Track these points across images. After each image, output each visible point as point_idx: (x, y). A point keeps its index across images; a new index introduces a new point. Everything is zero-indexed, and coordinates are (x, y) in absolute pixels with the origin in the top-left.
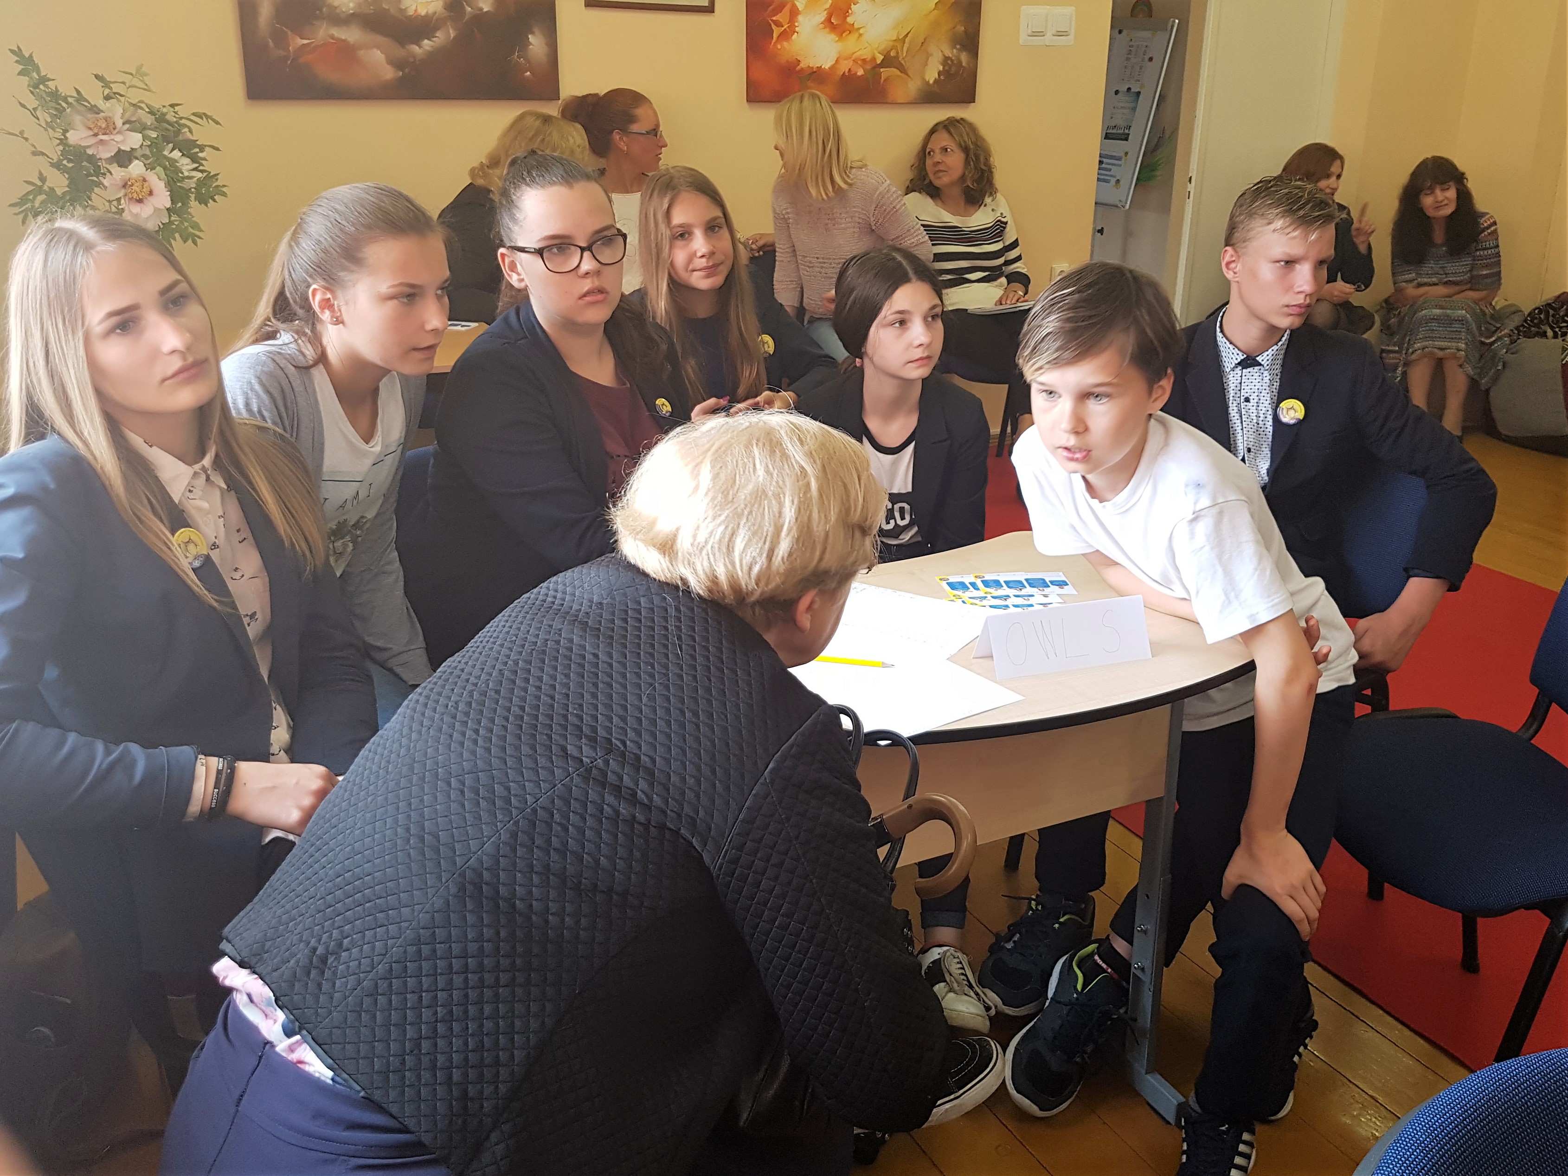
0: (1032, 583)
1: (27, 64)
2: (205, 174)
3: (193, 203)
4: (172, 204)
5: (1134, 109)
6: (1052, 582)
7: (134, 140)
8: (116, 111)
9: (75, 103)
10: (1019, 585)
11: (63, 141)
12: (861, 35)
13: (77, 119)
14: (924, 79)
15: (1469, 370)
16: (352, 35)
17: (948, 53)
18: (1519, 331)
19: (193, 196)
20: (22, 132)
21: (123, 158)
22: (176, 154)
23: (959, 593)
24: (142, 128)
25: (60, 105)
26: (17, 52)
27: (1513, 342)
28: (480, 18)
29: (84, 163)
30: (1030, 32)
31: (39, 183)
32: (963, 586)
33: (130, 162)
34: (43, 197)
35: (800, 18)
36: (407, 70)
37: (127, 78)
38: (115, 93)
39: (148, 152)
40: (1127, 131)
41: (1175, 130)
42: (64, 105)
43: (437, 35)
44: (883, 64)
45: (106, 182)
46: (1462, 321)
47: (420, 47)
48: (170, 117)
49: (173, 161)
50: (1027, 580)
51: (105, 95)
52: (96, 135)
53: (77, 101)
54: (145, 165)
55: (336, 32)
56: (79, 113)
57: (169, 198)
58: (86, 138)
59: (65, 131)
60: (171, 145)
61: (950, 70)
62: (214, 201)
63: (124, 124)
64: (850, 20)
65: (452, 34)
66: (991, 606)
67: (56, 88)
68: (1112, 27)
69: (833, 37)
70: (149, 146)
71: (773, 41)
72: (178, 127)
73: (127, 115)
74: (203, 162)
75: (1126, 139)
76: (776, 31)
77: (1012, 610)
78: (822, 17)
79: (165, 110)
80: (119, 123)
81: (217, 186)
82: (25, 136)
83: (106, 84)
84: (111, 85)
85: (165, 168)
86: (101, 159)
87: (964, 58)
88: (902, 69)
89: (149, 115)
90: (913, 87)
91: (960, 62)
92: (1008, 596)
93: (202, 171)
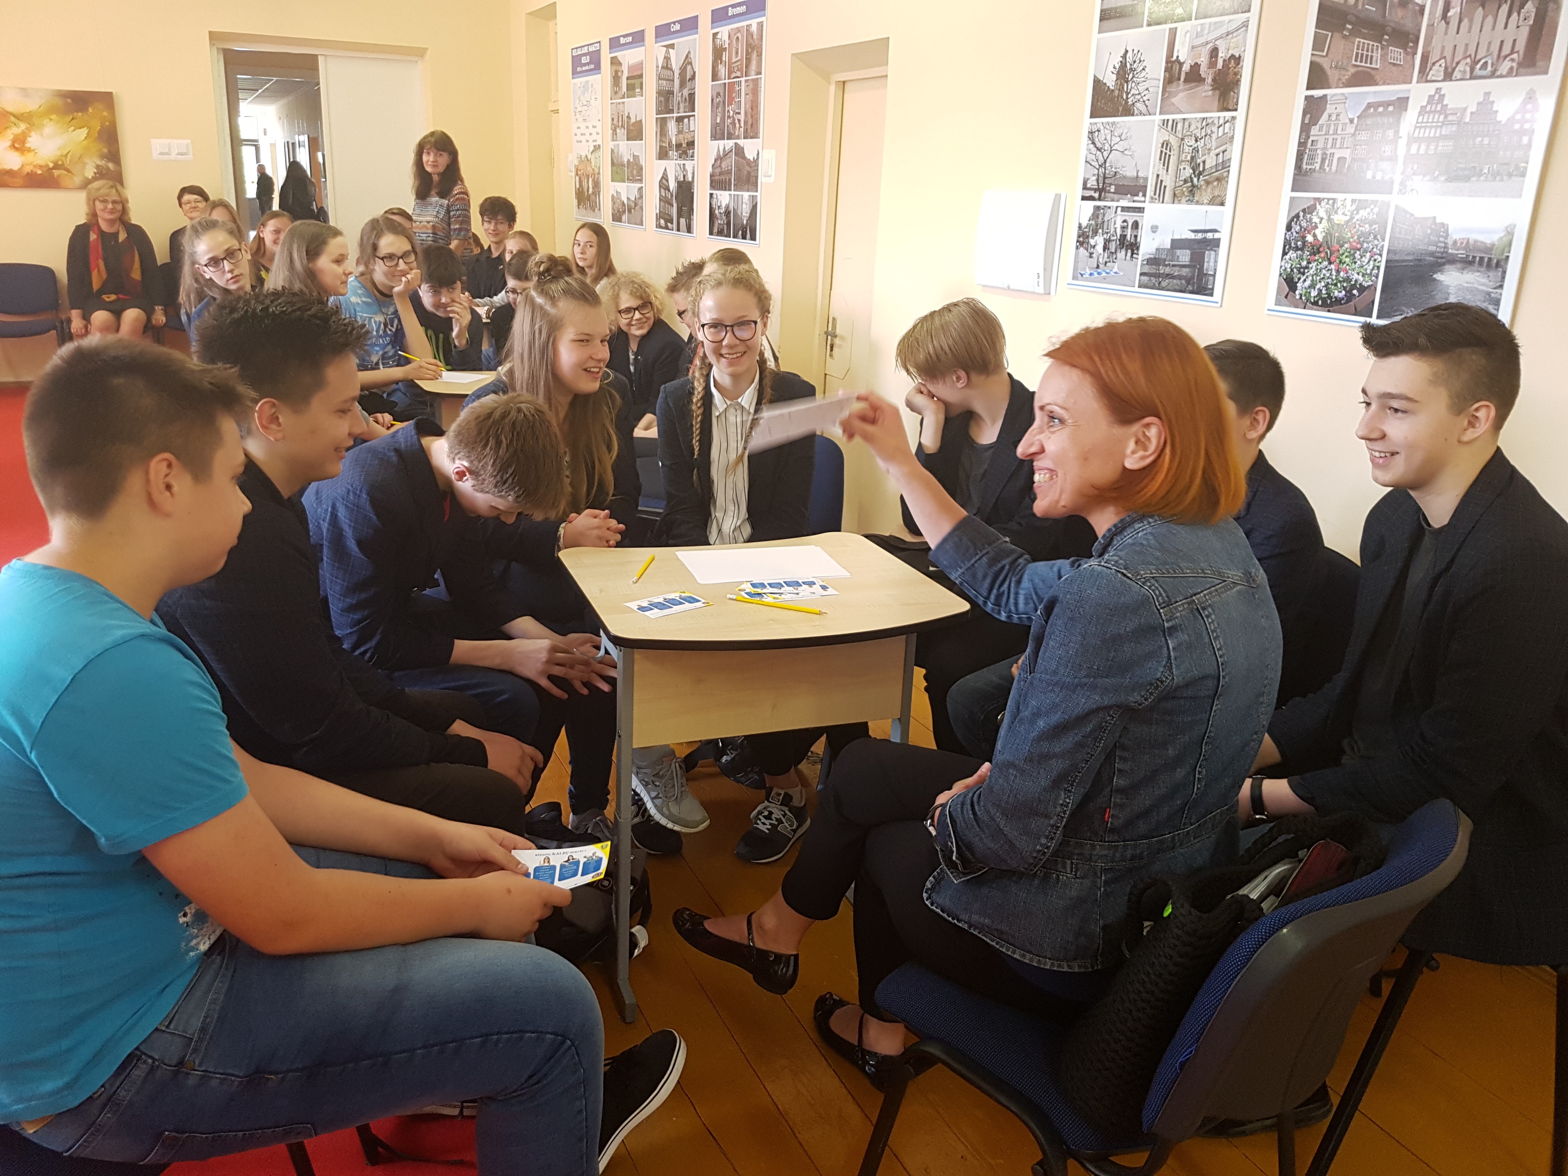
12: (36, 153)
14: (84, 176)
17: (99, 163)
30: (159, 153)
44: (53, 168)
64: (27, 145)
69: (17, 154)
78: (9, 143)
88: (68, 171)
90: (77, 180)
91: (109, 167)
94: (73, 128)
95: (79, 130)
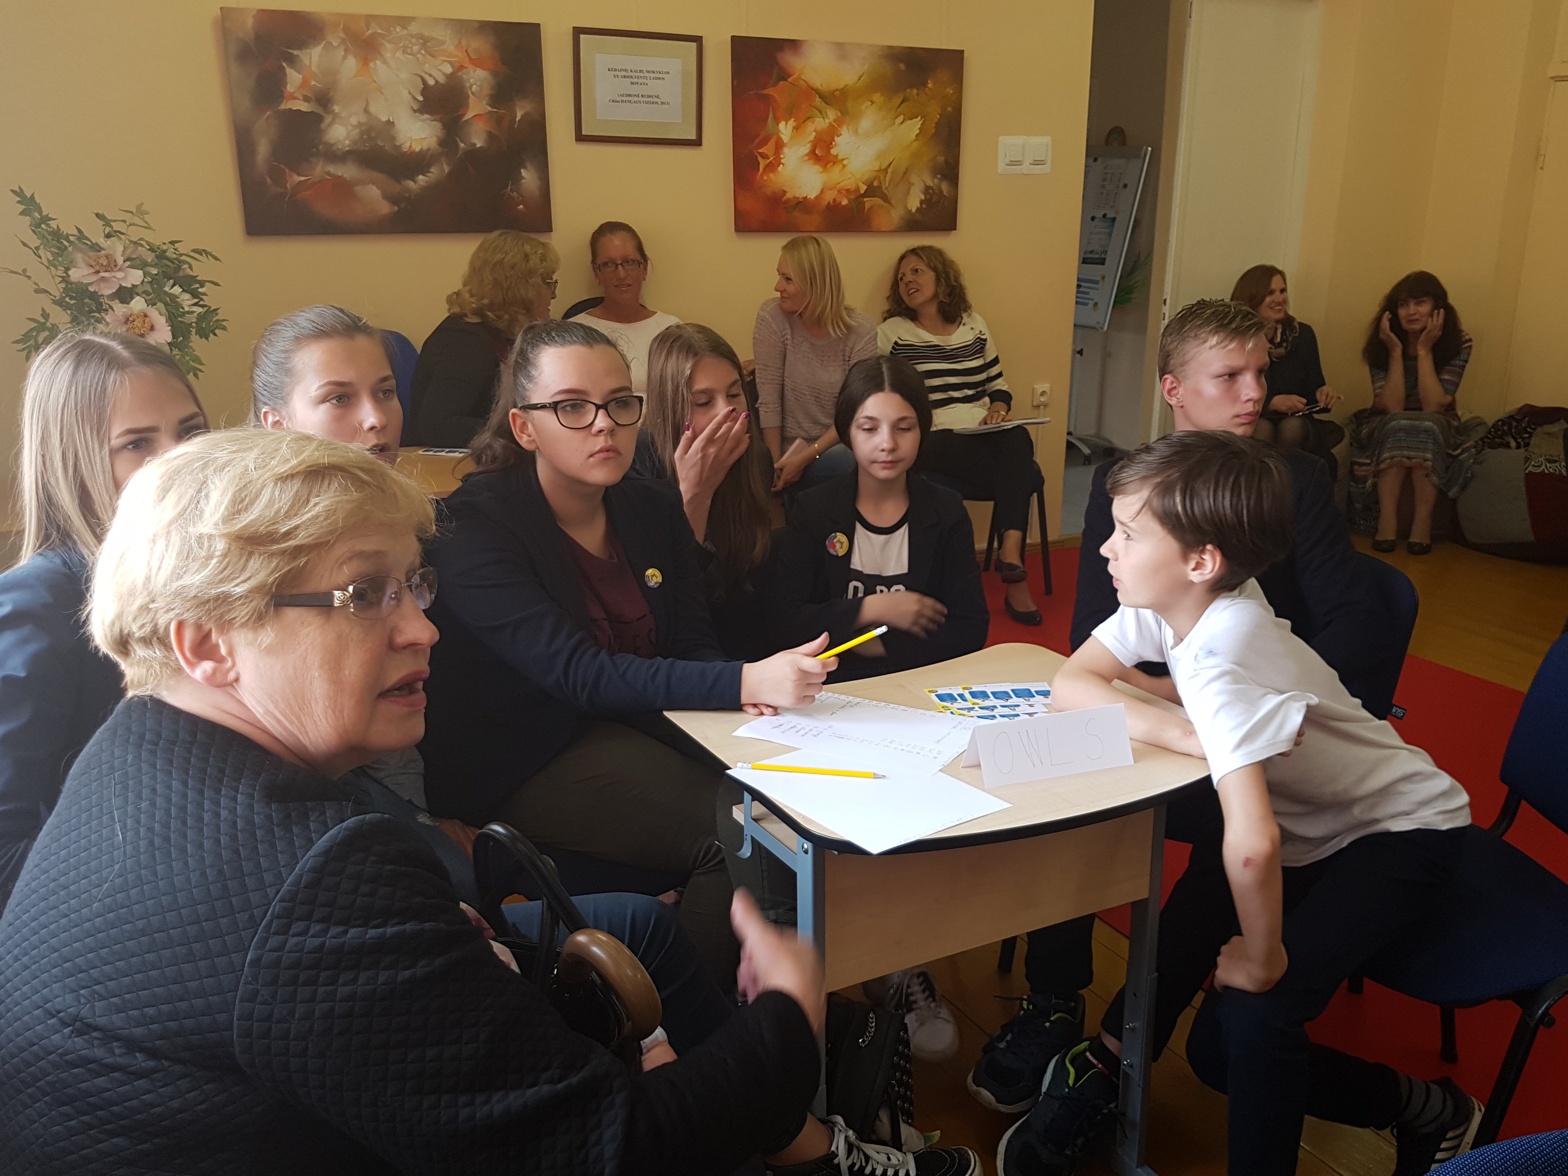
0: (1018, 693)
1: (29, 204)
2: (206, 309)
3: (194, 338)
4: (173, 338)
5: (1110, 234)
6: (1037, 692)
7: (135, 277)
8: (117, 249)
9: (76, 242)
10: (1004, 695)
11: (65, 279)
12: (844, 166)
13: (79, 257)
14: (906, 207)
15: (1435, 479)
16: (348, 171)
17: (930, 182)
18: (1484, 442)
19: (194, 331)
20: (24, 271)
21: (124, 295)
22: (177, 290)
23: (948, 704)
24: (142, 265)
25: (62, 243)
26: (19, 193)
27: (1479, 452)
28: (473, 153)
29: (86, 300)
30: (1007, 161)
31: (43, 320)
32: (951, 698)
33: (132, 299)
34: (47, 333)
35: (786, 150)
36: (402, 205)
37: (127, 217)
38: (115, 231)
39: (148, 288)
40: (1103, 256)
41: (1150, 254)
42: (66, 243)
43: (432, 170)
44: (866, 194)
45: (108, 318)
46: (1427, 431)
47: (415, 182)
48: (170, 254)
49: (173, 297)
50: (1013, 691)
51: (106, 233)
52: (98, 272)
53: (79, 239)
54: (146, 301)
55: (331, 169)
56: (81, 251)
57: (170, 333)
58: (88, 275)
59: (67, 269)
60: (172, 281)
61: (932, 199)
62: (215, 335)
63: (124, 261)
64: (833, 151)
65: (447, 169)
66: (978, 717)
67: (58, 227)
68: (1087, 156)
69: (817, 168)
70: (150, 283)
71: (760, 173)
72: (178, 263)
73: (128, 252)
74: (203, 297)
75: (1103, 264)
76: (763, 163)
77: (999, 719)
78: (806, 149)
79: (165, 247)
80: (120, 260)
81: (218, 320)
82: (28, 274)
83: (107, 222)
84: (113, 224)
85: (166, 304)
86: (102, 295)
87: (945, 187)
88: (885, 198)
89: (149, 252)
90: (896, 215)
91: (941, 192)
92: (995, 707)
93: (202, 306)
94: (901, 118)
95: (909, 122)
